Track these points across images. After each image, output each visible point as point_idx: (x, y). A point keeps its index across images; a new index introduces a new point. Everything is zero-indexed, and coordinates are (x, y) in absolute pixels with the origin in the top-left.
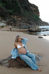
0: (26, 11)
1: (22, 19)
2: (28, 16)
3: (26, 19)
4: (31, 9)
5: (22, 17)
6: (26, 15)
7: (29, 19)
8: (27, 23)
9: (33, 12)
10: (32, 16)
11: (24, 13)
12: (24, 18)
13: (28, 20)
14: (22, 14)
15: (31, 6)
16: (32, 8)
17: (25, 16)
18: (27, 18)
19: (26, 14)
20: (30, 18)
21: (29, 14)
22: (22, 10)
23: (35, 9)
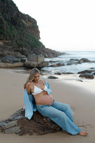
0: (14, 26)
1: (7, 44)
2: (19, 37)
3: (15, 43)
4: (23, 24)
5: (7, 39)
6: (14, 36)
7: (20, 43)
8: (17, 51)
9: (27, 31)
10: (27, 38)
11: (9, 31)
12: (10, 41)
14: (5, 33)
15: (22, 18)
16: (24, 22)
17: (13, 37)
18: (16, 41)
19: (14, 33)
20: (23, 42)
21: (20, 33)
22: (5, 25)
23: (30, 24)
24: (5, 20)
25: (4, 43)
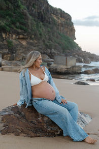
0: (41, 23)
1: (31, 44)
2: (47, 36)
3: (42, 43)
4: (54, 20)
5: (31, 38)
6: (40, 34)
7: (48, 44)
8: (44, 53)
9: (58, 29)
10: (57, 37)
11: (35, 28)
12: (36, 41)
13: (46, 46)
14: (30, 31)
15: (53, 14)
16: (55, 18)
17: (39, 36)
18: (44, 41)
19: (41, 30)
20: (52, 43)
21: (48, 31)
22: (30, 21)
23: (63, 20)
24: (31, 15)
25: (28, 43)
